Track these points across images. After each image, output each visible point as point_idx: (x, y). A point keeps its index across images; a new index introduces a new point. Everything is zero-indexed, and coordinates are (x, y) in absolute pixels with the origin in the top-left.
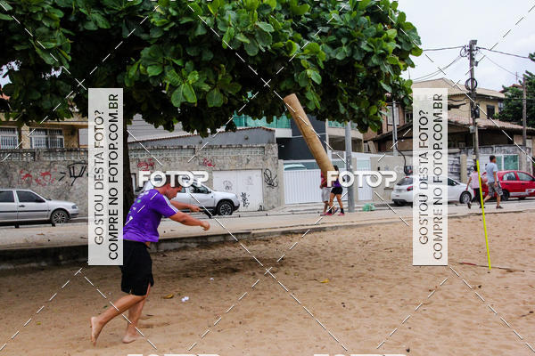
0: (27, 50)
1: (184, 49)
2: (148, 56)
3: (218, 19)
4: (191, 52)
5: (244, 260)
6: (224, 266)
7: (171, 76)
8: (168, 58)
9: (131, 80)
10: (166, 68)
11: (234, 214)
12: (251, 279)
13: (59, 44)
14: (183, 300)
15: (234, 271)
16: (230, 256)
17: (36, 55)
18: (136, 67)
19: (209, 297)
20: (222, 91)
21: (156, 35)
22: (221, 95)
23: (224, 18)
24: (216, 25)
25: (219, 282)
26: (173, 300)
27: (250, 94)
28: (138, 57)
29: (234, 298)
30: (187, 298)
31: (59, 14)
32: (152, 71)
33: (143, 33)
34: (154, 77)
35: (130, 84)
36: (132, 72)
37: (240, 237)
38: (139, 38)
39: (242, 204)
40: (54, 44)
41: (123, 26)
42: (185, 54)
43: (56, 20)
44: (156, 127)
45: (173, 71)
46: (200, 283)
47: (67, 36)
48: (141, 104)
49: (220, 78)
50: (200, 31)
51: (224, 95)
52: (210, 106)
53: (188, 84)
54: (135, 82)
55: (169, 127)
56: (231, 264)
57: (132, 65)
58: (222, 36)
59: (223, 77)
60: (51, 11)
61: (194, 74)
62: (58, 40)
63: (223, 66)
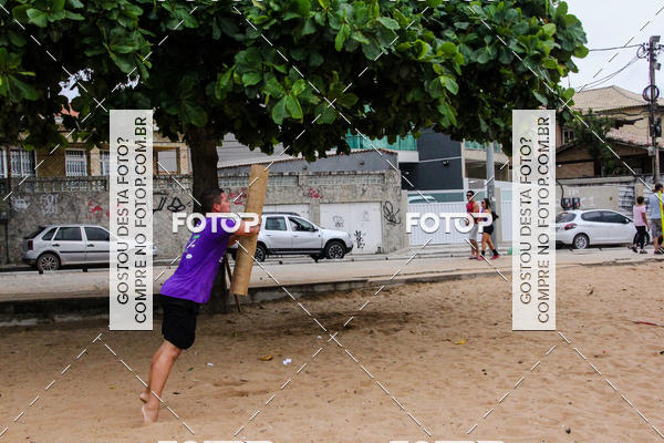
0: (101, 55)
1: (288, 52)
2: (243, 62)
3: (330, 15)
4: (297, 56)
5: (359, 314)
6: (335, 321)
7: (272, 86)
8: (268, 63)
9: (222, 91)
10: (266, 76)
11: (347, 257)
12: (368, 337)
13: (137, 48)
14: (285, 362)
15: (349, 328)
16: (341, 309)
17: (110, 62)
18: (228, 74)
21: (254, 35)
23: (338, 13)
24: (327, 21)
26: (273, 363)
27: (367, 108)
28: (231, 62)
30: (289, 361)
31: (137, 12)
32: (249, 80)
33: (238, 33)
34: (250, 87)
35: (222, 96)
36: (224, 81)
37: (353, 286)
38: (233, 39)
39: (356, 245)
40: (131, 49)
41: (214, 25)
43: (134, 19)
44: (252, 149)
45: (274, 80)
46: (304, 342)
47: (146, 37)
48: (234, 120)
49: (331, 88)
50: (308, 30)
52: (319, 123)
53: (293, 95)
54: (228, 93)
55: (268, 150)
57: (224, 72)
58: (335, 36)
59: (335, 86)
60: (129, 8)
61: (300, 83)
62: (136, 42)
63: (335, 72)
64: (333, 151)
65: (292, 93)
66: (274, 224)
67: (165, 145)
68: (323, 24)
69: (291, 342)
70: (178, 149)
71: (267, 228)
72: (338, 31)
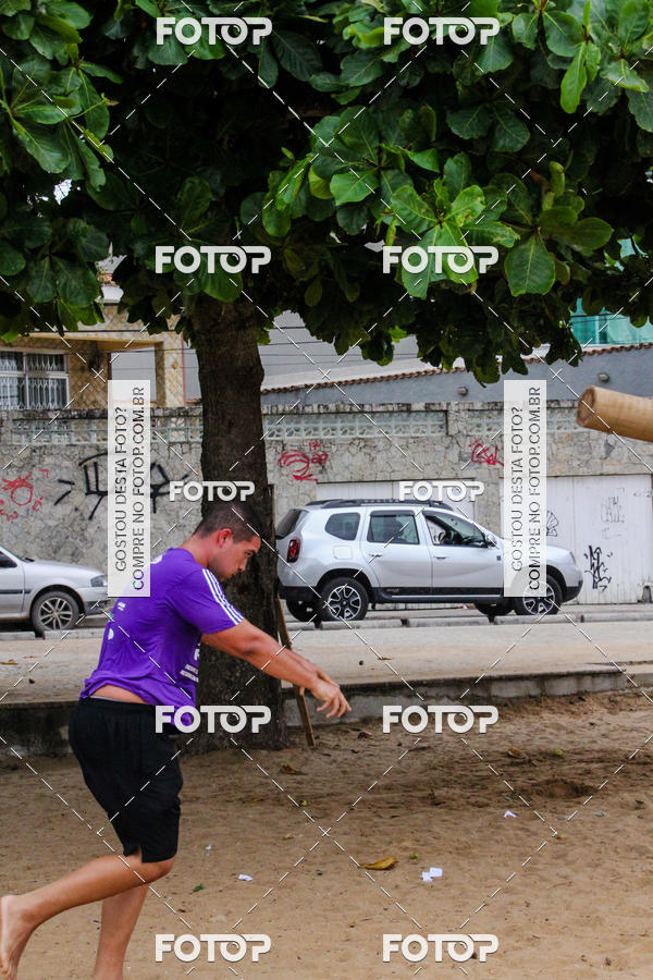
1: (442, 118)
3: (549, 19)
4: (463, 127)
5: (606, 759)
6: (544, 773)
7: (400, 205)
8: (393, 146)
9: (279, 215)
10: (387, 178)
11: (567, 609)
12: (632, 819)
13: (76, 110)
14: (426, 877)
15: (578, 792)
16: (559, 743)
17: (14, 145)
18: (298, 175)
19: (502, 871)
20: (552, 246)
21: (358, 76)
22: (551, 259)
23: (568, 13)
24: (542, 35)
25: (533, 826)
26: (396, 876)
27: (627, 248)
28: (302, 145)
29: (581, 879)
30: (436, 872)
31: (77, 19)
32: (346, 189)
33: (318, 71)
34: (350, 207)
35: (279, 227)
36: (287, 192)
37: (587, 684)
38: (308, 85)
39: (588, 580)
40: (64, 113)
42: (445, 134)
43: (70, 39)
44: (341, 350)
45: (409, 188)
46: (472, 825)
47: (100, 85)
48: (305, 285)
49: (547, 205)
50: (493, 60)
51: (560, 257)
52: (515, 293)
53: (454, 228)
54: (294, 222)
55: (378, 350)
56: (565, 768)
57: (285, 170)
58: (562, 73)
59: (556, 201)
60: (56, 9)
61: (472, 195)
62: (76, 99)
63: (558, 166)
64: (541, 351)
65: (451, 221)
66: (389, 528)
67: (129, 337)
68: (530, 45)
69: (440, 825)
70: (159, 346)
71: (371, 538)
72: (569, 61)
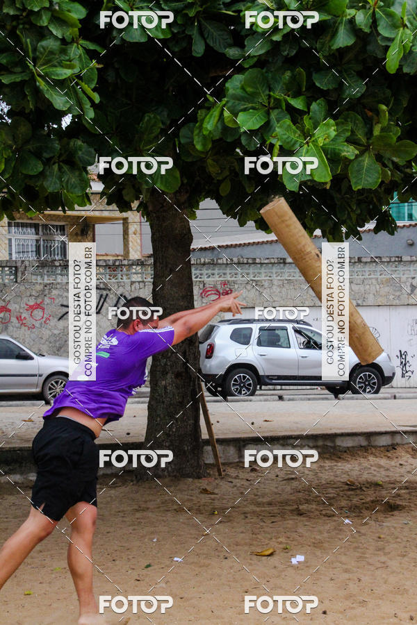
0: (23, 83)
1: (309, 76)
2: (239, 92)
3: (379, 13)
4: (323, 82)
5: (410, 487)
6: (370, 495)
7: (283, 131)
8: (278, 94)
9: (205, 137)
10: (274, 115)
11: (384, 391)
13: (77, 70)
14: (294, 561)
15: (392, 508)
16: (380, 477)
17: (37, 92)
18: (216, 113)
19: (343, 558)
20: (379, 158)
21: (256, 49)
22: (378, 167)
23: (392, 9)
24: (374, 23)
25: (363, 529)
26: (275, 560)
28: (221, 93)
29: (394, 564)
30: (300, 558)
31: (78, 13)
32: (247, 121)
33: (230, 46)
34: (253, 133)
35: (204, 145)
36: (210, 124)
37: (398, 439)
38: (224, 55)
39: (399, 372)
40: (69, 72)
41: (195, 33)
42: (311, 86)
43: (73, 26)
44: (242, 224)
45: (288, 121)
46: (324, 527)
47: (92, 54)
48: (220, 182)
49: (377, 131)
50: (343, 39)
51: (384, 165)
52: (355, 188)
53: (316, 146)
54: (214, 142)
56: (384, 492)
57: (209, 109)
58: (387, 48)
59: (383, 130)
60: (65, 7)
61: (328, 125)
62: (77, 63)
63: (384, 107)
64: (371, 225)
65: (315, 142)
66: (271, 338)
67: (106, 214)
68: (367, 30)
69: (304, 528)
70: (125, 220)
71: (260, 343)
72: (391, 40)
